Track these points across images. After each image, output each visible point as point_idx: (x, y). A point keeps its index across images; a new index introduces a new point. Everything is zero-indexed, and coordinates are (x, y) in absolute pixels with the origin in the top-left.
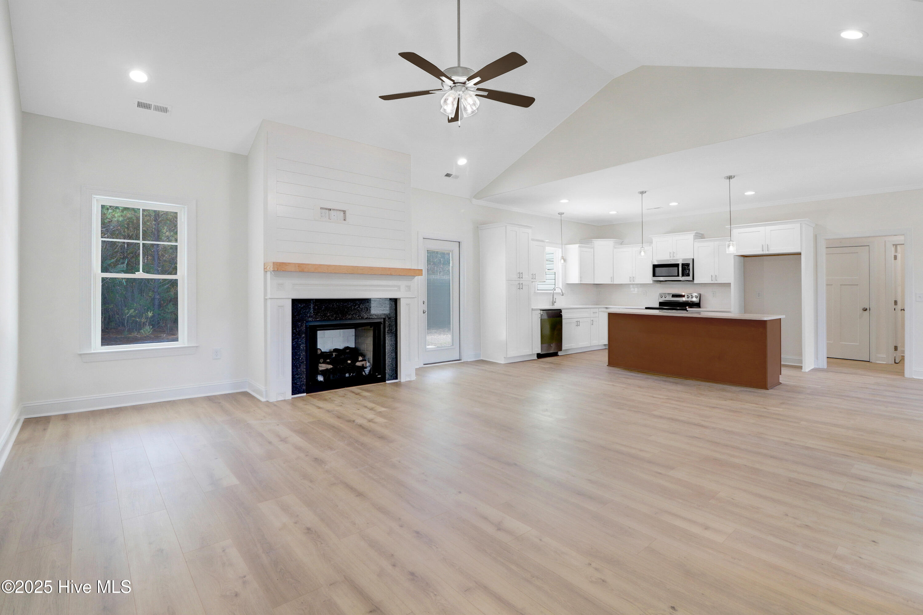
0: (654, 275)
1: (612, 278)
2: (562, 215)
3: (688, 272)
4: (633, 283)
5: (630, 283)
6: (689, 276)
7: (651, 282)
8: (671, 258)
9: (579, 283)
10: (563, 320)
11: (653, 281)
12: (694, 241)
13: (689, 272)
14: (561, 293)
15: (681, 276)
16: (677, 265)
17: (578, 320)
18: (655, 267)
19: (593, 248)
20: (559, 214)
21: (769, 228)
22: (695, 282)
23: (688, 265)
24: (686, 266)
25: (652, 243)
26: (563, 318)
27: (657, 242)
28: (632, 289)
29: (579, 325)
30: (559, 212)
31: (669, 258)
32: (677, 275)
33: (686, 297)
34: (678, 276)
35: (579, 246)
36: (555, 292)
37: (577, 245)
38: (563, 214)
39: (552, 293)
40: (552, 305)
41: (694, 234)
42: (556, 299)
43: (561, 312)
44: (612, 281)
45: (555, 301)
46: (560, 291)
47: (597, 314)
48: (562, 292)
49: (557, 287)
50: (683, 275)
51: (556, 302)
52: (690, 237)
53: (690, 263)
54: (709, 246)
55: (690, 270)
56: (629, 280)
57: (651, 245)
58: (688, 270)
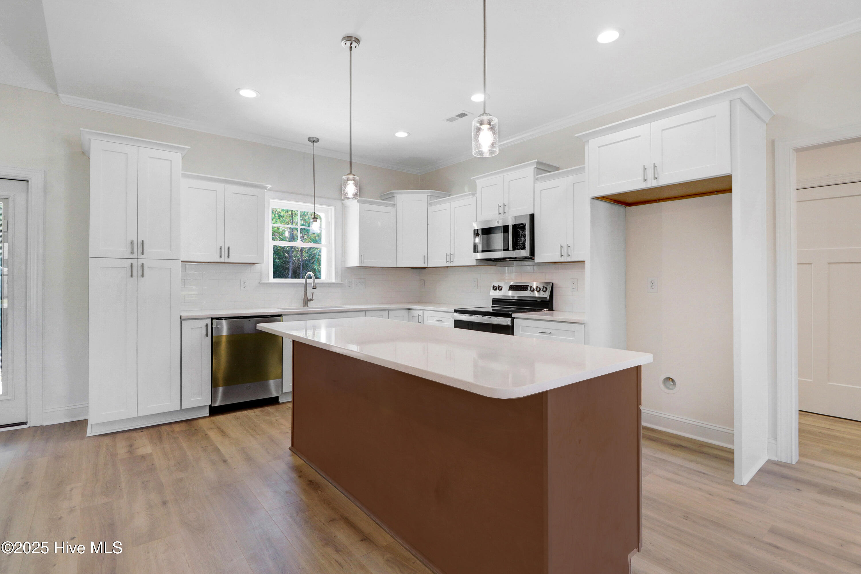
0: (475, 250)
1: (426, 256)
2: (315, 144)
3: (522, 242)
6: (524, 248)
7: (475, 263)
8: (501, 216)
9: (359, 266)
11: (475, 260)
12: (534, 178)
13: (524, 241)
15: (512, 249)
16: (505, 229)
19: (395, 206)
20: (310, 141)
21: (658, 125)
22: (538, 259)
23: (522, 226)
24: (520, 228)
25: (476, 190)
27: (482, 188)
31: (496, 216)
33: (529, 289)
34: (506, 248)
35: (358, 201)
36: (317, 281)
38: (317, 140)
40: (304, 306)
41: (535, 166)
42: (313, 294)
45: (310, 297)
50: (514, 249)
51: (311, 300)
52: (529, 171)
53: (525, 223)
54: (559, 187)
55: (525, 237)
56: (446, 260)
57: (474, 195)
58: (522, 238)
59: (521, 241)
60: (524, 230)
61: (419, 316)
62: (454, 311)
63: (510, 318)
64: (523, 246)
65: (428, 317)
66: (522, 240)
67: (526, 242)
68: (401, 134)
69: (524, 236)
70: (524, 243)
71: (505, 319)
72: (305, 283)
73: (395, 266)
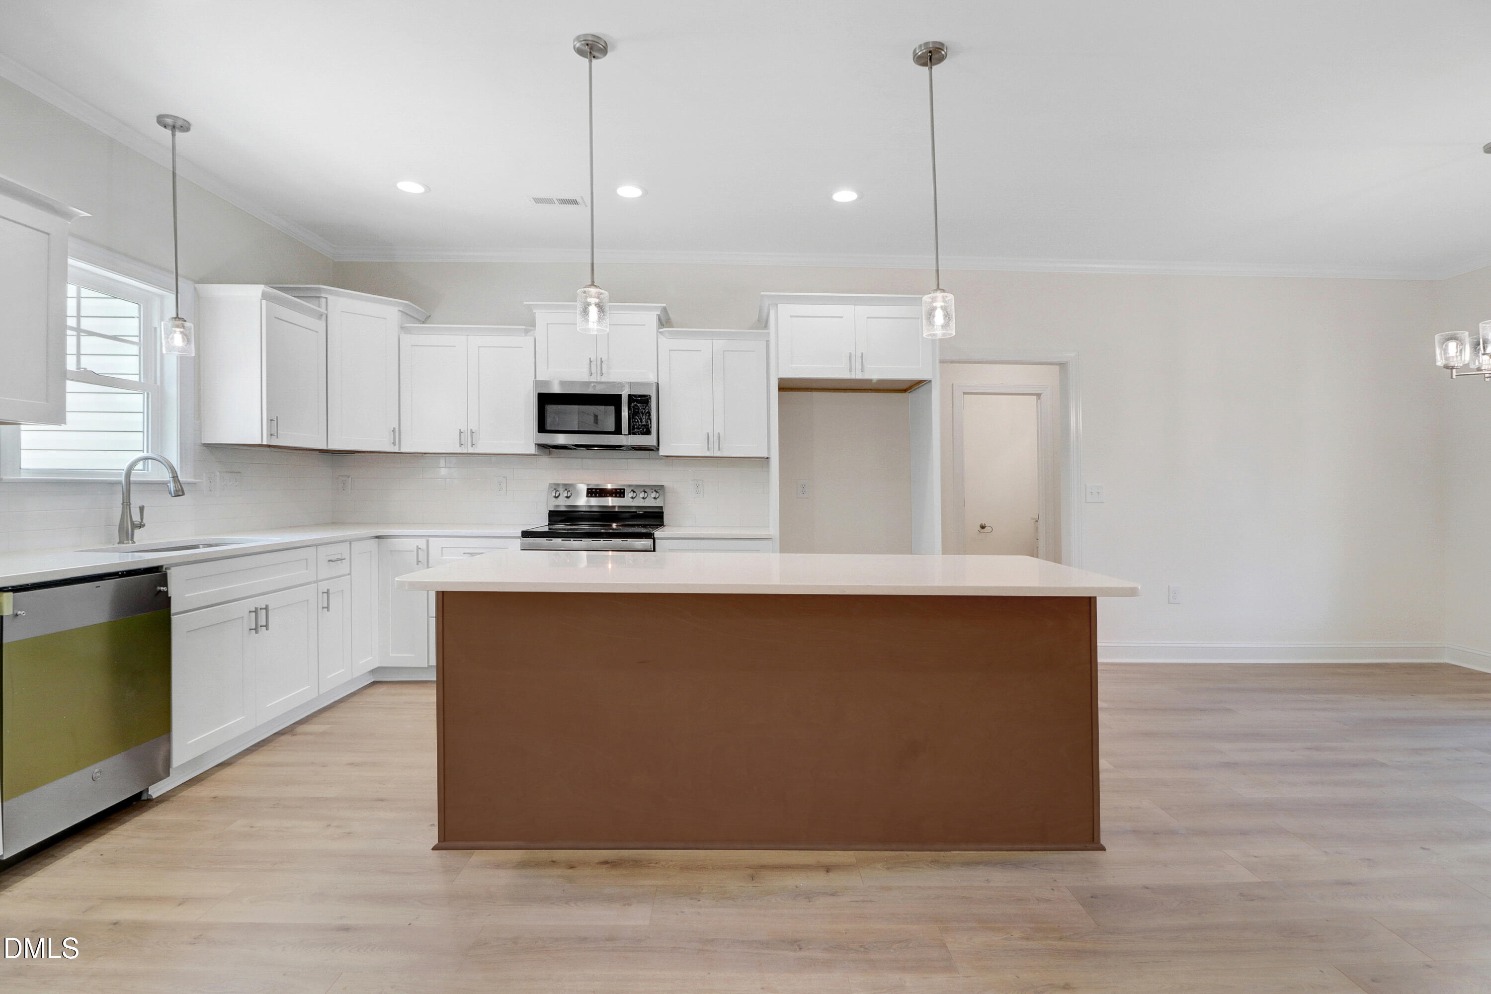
0: (542, 427)
1: (397, 430)
2: (178, 133)
3: (644, 423)
4: (471, 450)
5: (459, 451)
6: (648, 432)
7: (532, 450)
8: (593, 379)
9: (265, 443)
10: (175, 619)
11: (536, 444)
12: (657, 332)
13: (647, 422)
14: (172, 486)
15: (627, 433)
16: (614, 400)
17: (261, 602)
18: (545, 400)
19: (324, 317)
20: (161, 120)
21: (864, 310)
22: (658, 451)
23: (644, 400)
24: (638, 402)
25: (533, 324)
26: (174, 609)
27: (546, 324)
28: (443, 471)
29: (267, 626)
30: (164, 112)
31: (585, 378)
32: (613, 429)
33: (629, 494)
34: (618, 431)
35: (265, 296)
37: (256, 291)
38: (185, 127)
39: (120, 483)
40: (120, 542)
41: (659, 313)
42: (142, 509)
43: (164, 580)
44: (394, 443)
45: (136, 518)
46: (167, 476)
47: (346, 563)
48: (175, 478)
49: (153, 456)
50: (632, 431)
51: (141, 526)
52: (651, 318)
53: (649, 395)
54: (700, 351)
55: (650, 415)
56: (458, 441)
57: (527, 333)
58: (644, 417)
59: (641, 422)
60: (647, 404)
61: (418, 548)
62: (520, 535)
63: (652, 539)
64: (645, 430)
65: (442, 550)
66: (643, 420)
67: (651, 424)
68: (411, 187)
69: (648, 414)
70: (648, 425)
71: (641, 541)
72: (123, 482)
73: (325, 448)
